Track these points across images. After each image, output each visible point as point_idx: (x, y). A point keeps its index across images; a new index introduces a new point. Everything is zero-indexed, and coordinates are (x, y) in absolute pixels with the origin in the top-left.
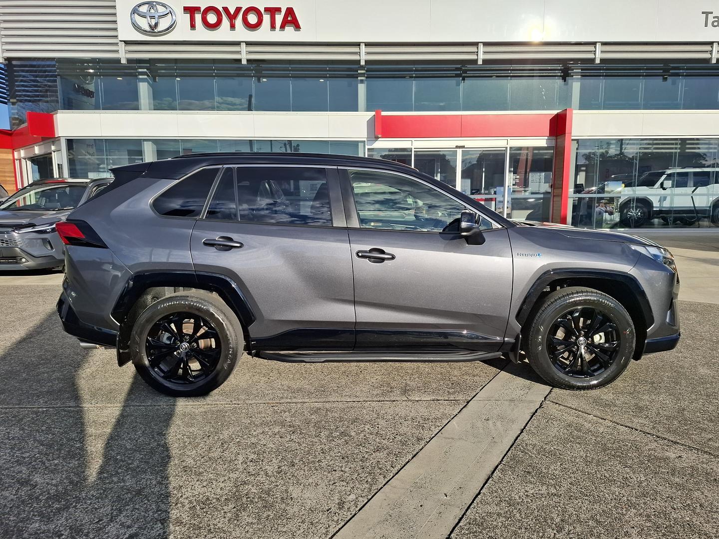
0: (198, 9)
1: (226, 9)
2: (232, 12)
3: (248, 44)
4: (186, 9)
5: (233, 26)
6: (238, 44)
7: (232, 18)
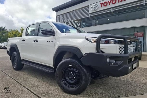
0: (103, 3)
1: (108, 1)
2: (110, 1)
3: (113, 8)
4: (100, 4)
5: (110, 5)
6: (111, 8)
7: (110, 3)
